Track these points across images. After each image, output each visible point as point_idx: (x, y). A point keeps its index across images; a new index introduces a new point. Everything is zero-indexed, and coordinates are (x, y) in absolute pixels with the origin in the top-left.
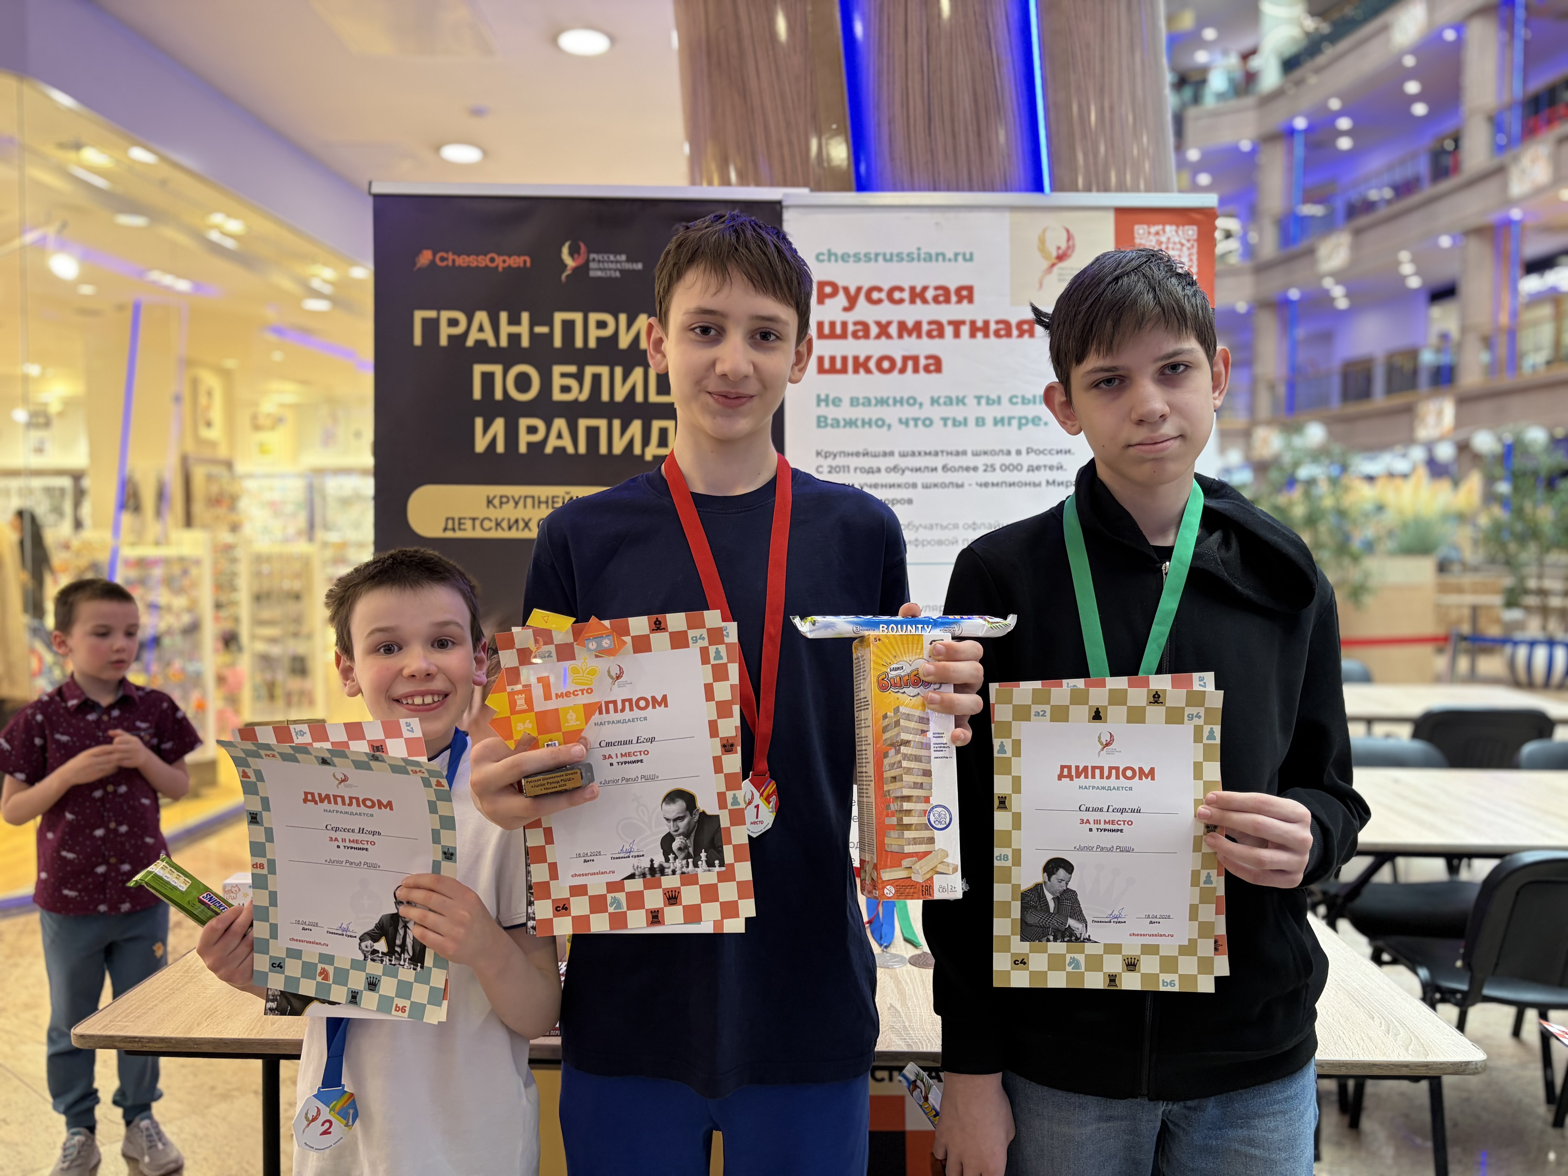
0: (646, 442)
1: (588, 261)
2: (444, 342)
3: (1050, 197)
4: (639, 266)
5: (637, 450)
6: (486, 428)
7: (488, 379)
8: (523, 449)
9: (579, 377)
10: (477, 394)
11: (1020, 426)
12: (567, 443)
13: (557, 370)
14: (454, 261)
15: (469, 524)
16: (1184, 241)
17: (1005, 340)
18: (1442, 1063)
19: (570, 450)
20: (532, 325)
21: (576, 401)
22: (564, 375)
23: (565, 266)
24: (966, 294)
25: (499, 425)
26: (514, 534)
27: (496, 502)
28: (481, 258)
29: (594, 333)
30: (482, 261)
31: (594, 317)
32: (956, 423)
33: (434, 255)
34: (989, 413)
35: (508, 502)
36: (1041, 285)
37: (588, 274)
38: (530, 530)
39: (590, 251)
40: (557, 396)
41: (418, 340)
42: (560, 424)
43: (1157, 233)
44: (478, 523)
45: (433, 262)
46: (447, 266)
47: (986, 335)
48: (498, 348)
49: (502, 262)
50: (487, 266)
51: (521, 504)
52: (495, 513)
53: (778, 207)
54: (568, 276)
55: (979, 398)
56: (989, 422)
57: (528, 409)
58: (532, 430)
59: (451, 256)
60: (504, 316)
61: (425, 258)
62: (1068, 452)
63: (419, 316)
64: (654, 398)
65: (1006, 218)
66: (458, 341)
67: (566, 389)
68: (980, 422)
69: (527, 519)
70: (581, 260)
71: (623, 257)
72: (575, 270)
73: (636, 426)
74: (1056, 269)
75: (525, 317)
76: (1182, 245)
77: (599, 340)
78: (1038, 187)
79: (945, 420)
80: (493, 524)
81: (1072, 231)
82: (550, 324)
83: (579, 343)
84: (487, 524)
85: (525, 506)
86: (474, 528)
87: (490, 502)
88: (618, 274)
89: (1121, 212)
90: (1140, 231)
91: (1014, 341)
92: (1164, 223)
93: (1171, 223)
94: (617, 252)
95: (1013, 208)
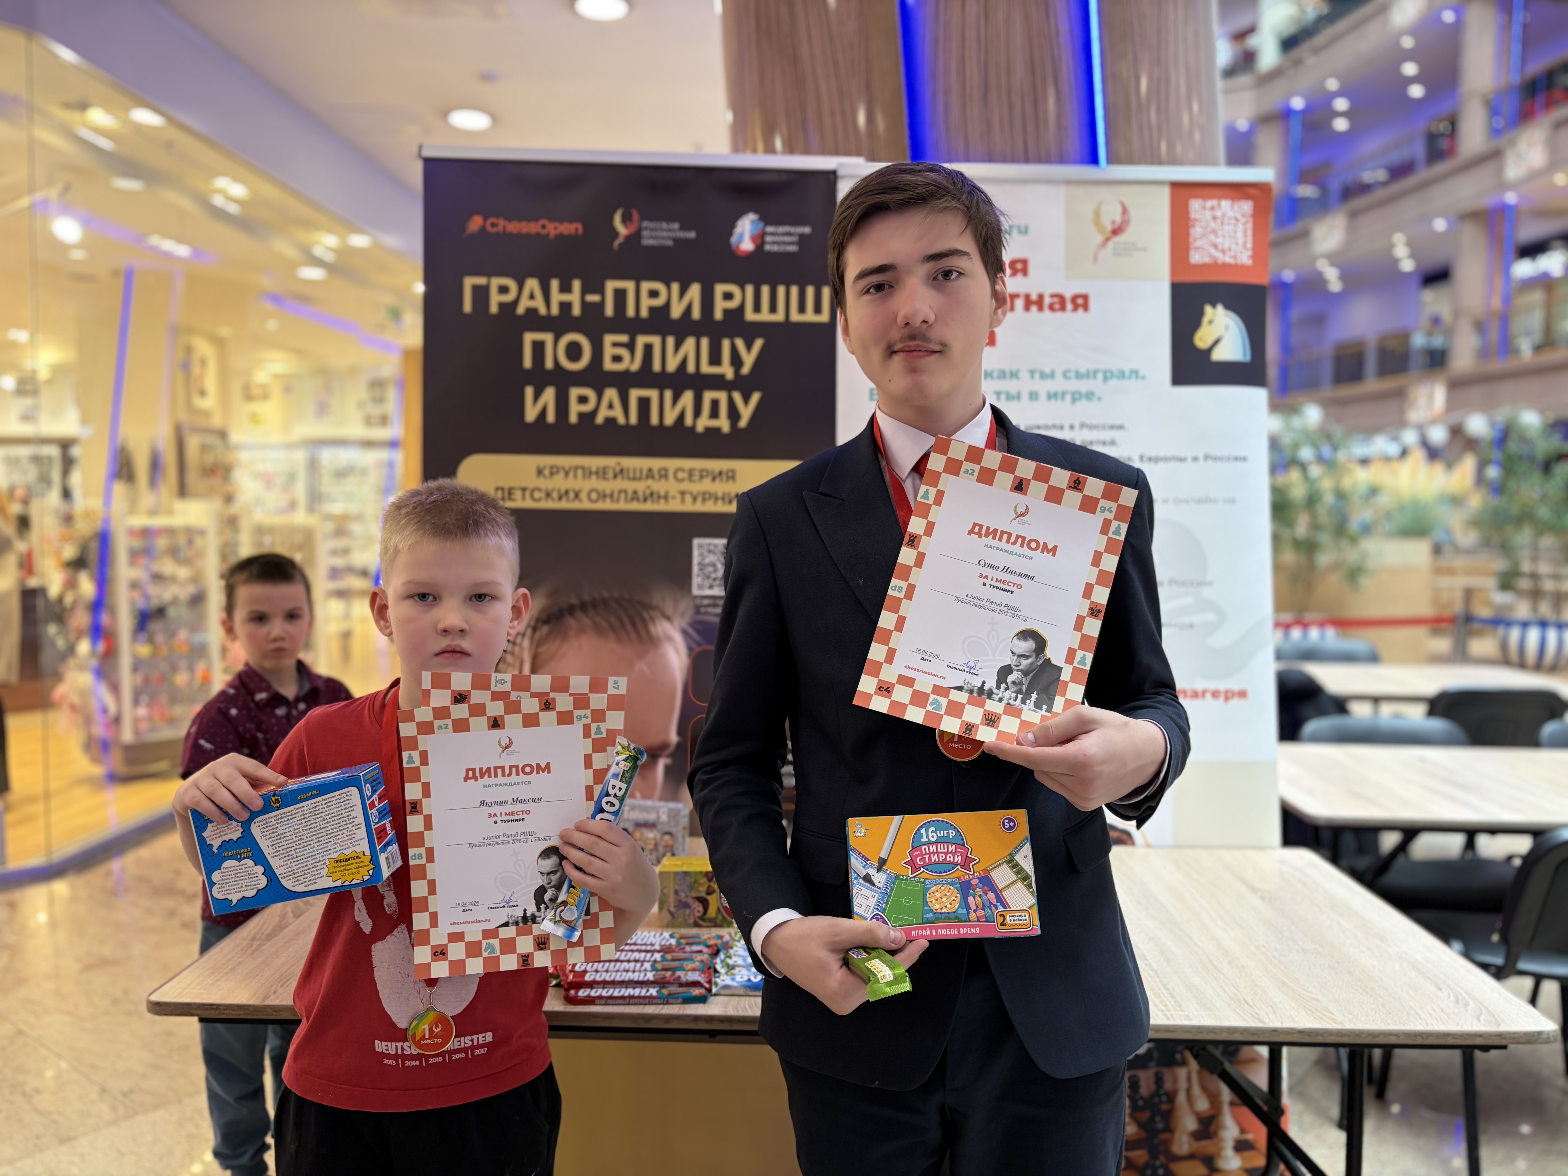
0: (697, 413)
1: (640, 229)
2: (494, 309)
3: (1106, 170)
4: (692, 235)
5: (689, 421)
6: (537, 396)
7: (539, 348)
8: (573, 419)
9: (631, 346)
10: (528, 363)
11: (1074, 401)
12: (618, 413)
13: (609, 339)
14: (504, 227)
15: (518, 494)
16: (1239, 216)
17: (1059, 315)
18: (1515, 1033)
19: (621, 420)
20: (584, 291)
21: (627, 373)
22: (615, 345)
23: (616, 234)
24: (1020, 267)
25: (549, 395)
26: (564, 505)
27: (547, 472)
28: (532, 224)
29: (646, 303)
30: (533, 228)
31: (646, 286)
32: (1009, 397)
33: (485, 219)
34: (1043, 387)
35: (558, 472)
36: (1095, 259)
37: (640, 242)
38: (580, 500)
39: (643, 218)
40: (609, 365)
41: (468, 307)
42: (611, 394)
43: (1212, 208)
44: (528, 493)
45: (483, 229)
46: (497, 233)
47: (1041, 309)
48: (549, 317)
49: (553, 229)
50: (538, 234)
51: (571, 475)
52: (545, 484)
53: (832, 176)
54: (621, 245)
55: (1032, 372)
56: (1043, 396)
57: (579, 379)
58: (583, 400)
59: (501, 222)
60: (555, 284)
61: (475, 223)
62: (1121, 427)
63: (469, 282)
64: (706, 369)
65: (1061, 191)
66: (508, 308)
67: (617, 359)
68: (1034, 396)
69: (577, 488)
70: (633, 228)
71: (676, 226)
72: (628, 238)
73: (688, 397)
74: (1111, 244)
75: (577, 285)
76: (1237, 220)
77: (652, 309)
78: (1094, 159)
79: (998, 394)
80: (542, 495)
81: (1128, 204)
82: (601, 291)
83: (631, 312)
84: (537, 495)
85: (575, 476)
86: (524, 498)
87: (540, 472)
88: (670, 243)
89: (1177, 186)
90: (1195, 206)
91: (1068, 316)
92: (1219, 198)
93: (1226, 198)
94: (669, 219)
95: (1069, 182)
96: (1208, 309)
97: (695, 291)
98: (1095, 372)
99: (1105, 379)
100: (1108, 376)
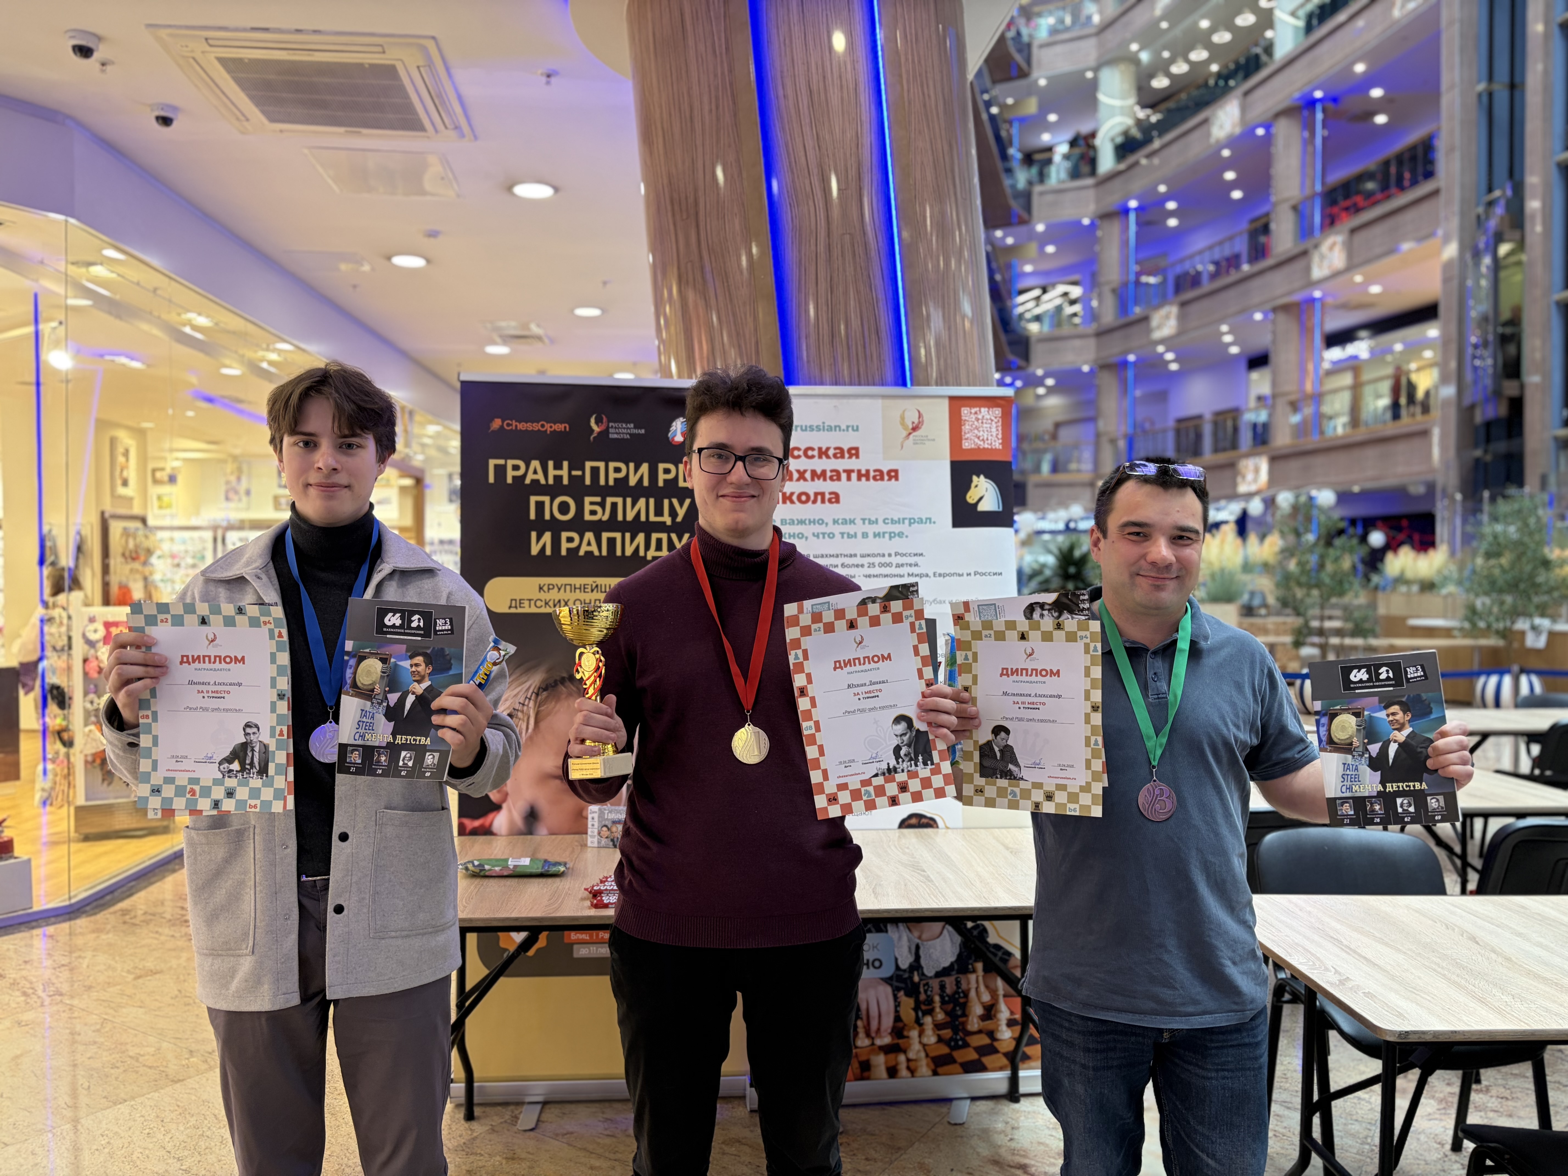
0: (647, 547)
1: (608, 428)
2: (509, 480)
3: (911, 390)
4: (643, 431)
5: (642, 553)
6: (539, 539)
7: (540, 506)
8: (564, 552)
9: (602, 505)
10: (532, 516)
11: (890, 538)
12: (594, 548)
13: (587, 500)
14: (516, 426)
15: (526, 603)
16: (993, 418)
17: (880, 482)
19: (596, 553)
20: (570, 469)
21: (600, 521)
22: (592, 503)
23: (593, 431)
24: (854, 452)
25: (547, 537)
27: (545, 588)
28: (535, 425)
29: (612, 476)
30: (536, 427)
31: (612, 465)
32: (850, 536)
33: (503, 422)
34: (871, 529)
35: (553, 588)
36: (902, 446)
37: (608, 436)
39: (609, 421)
40: (588, 517)
41: (491, 479)
42: (589, 536)
43: (976, 413)
44: (533, 602)
45: (502, 427)
46: (512, 430)
47: (868, 479)
48: (547, 484)
49: (549, 427)
50: (539, 431)
51: (562, 590)
52: (543, 596)
54: (595, 438)
55: (864, 520)
56: (871, 535)
57: (568, 526)
58: (570, 540)
59: (514, 423)
60: (551, 464)
61: (496, 424)
62: (921, 555)
63: (492, 463)
64: (653, 518)
65: (879, 402)
66: (519, 480)
67: (593, 513)
68: (865, 535)
69: (566, 599)
70: (603, 427)
71: (632, 425)
72: (599, 433)
73: (641, 538)
74: (911, 437)
75: (565, 464)
76: (992, 420)
77: (616, 480)
78: (904, 383)
79: (842, 534)
80: (543, 603)
81: (922, 411)
82: (582, 468)
83: (602, 482)
84: (539, 603)
85: (565, 591)
86: (530, 606)
87: (541, 588)
88: (628, 437)
89: (952, 399)
90: (965, 411)
91: (885, 483)
92: (980, 407)
93: (984, 406)
94: (627, 422)
95: (884, 397)
96: (975, 478)
97: (645, 468)
98: (904, 519)
99: (910, 524)
100: (912, 521)
